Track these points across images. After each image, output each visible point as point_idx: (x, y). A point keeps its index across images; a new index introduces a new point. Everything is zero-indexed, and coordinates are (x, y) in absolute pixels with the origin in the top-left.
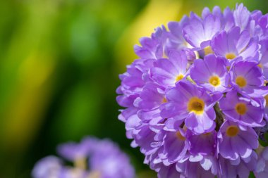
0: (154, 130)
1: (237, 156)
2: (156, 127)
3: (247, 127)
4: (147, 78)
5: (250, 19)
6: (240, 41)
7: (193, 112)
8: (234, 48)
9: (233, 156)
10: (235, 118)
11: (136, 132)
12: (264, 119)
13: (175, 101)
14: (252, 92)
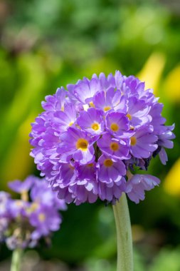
0: (52, 162)
1: (111, 180)
2: (54, 160)
3: (118, 160)
4: (48, 125)
5: (124, 82)
6: (114, 98)
7: (80, 149)
8: (110, 103)
9: (108, 181)
10: (109, 153)
11: (41, 164)
12: (130, 153)
13: (67, 141)
14: (122, 134)
